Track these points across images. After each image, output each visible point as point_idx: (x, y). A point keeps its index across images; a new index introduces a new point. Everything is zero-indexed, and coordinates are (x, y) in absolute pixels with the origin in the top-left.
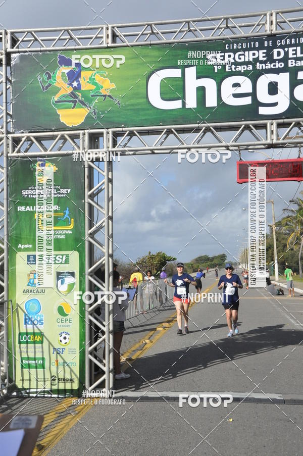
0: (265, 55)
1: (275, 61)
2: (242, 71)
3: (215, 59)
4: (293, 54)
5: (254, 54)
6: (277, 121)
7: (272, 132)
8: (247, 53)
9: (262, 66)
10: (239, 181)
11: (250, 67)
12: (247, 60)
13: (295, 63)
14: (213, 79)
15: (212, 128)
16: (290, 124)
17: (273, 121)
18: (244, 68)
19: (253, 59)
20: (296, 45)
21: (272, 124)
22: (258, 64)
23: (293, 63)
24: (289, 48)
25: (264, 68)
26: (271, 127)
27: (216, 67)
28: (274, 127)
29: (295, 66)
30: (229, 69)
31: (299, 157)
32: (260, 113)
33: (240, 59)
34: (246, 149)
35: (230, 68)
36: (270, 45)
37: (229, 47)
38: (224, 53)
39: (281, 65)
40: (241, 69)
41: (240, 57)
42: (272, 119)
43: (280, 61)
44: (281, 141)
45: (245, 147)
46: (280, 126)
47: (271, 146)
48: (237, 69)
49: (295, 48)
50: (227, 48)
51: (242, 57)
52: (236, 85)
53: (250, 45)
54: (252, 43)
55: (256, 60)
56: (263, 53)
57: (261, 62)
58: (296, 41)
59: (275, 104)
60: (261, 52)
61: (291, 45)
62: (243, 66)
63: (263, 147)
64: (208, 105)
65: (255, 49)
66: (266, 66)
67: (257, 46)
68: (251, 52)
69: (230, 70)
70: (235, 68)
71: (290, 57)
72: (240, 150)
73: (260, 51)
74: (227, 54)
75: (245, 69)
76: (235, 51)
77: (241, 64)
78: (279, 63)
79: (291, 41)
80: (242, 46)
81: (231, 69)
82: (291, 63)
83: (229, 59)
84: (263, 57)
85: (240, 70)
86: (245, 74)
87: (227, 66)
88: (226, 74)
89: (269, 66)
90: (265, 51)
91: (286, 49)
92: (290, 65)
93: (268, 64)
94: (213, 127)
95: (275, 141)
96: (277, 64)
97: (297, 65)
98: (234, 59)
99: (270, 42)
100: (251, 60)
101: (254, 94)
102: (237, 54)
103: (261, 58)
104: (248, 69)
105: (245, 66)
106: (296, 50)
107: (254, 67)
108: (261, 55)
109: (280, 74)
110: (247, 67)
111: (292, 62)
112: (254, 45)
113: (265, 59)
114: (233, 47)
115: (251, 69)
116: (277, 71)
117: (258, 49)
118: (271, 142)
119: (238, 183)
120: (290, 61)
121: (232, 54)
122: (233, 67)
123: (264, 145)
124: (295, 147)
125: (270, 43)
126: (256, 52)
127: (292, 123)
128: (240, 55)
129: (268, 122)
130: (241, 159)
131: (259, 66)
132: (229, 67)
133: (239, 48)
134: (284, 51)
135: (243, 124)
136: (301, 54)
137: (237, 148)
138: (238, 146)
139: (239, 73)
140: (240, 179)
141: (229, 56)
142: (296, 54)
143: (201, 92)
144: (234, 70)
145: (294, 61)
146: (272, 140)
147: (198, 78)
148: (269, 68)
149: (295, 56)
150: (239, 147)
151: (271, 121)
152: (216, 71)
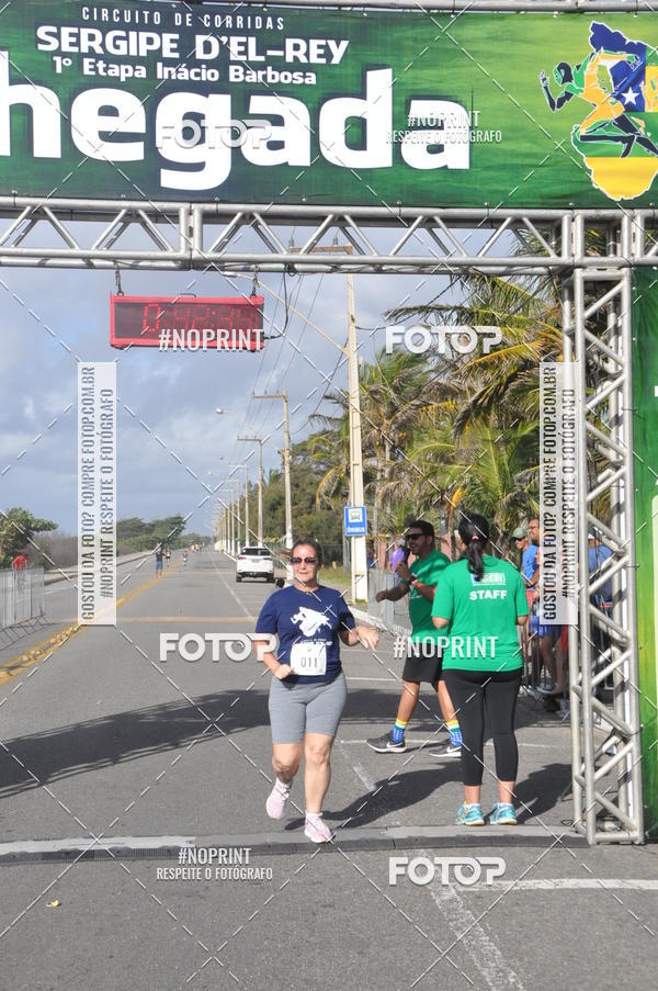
0: (175, 46)
1: (198, 64)
2: (123, 79)
3: (56, 40)
4: (240, 53)
5: (150, 41)
6: (202, 206)
7: (191, 231)
8: (133, 35)
9: (170, 72)
10: (116, 341)
11: (142, 72)
12: (133, 52)
13: (245, 74)
14: (51, 88)
15: (47, 210)
16: (231, 216)
17: (194, 206)
18: (127, 71)
19: (148, 51)
20: (245, 32)
21: (191, 214)
22: (160, 65)
23: (240, 73)
24: (232, 38)
25: (174, 77)
26: (187, 221)
27: (57, 59)
28: (195, 220)
29: (244, 81)
30: (90, 70)
31: (253, 294)
32: (162, 185)
33: (117, 47)
34: (133, 267)
35: (92, 67)
36: (188, 24)
37: (90, 13)
38: (79, 27)
39: (213, 75)
40: (122, 72)
41: (118, 42)
42: (191, 202)
43: (210, 64)
44: (210, 254)
45: (130, 262)
46: (208, 218)
47: (188, 265)
48: (110, 73)
49: (243, 39)
50: (86, 18)
51: (122, 44)
52: (108, 111)
53: (142, 16)
54: (146, 13)
55: (155, 56)
56: (172, 41)
57: (168, 62)
58: (245, 22)
59: (199, 167)
60: (167, 37)
61: (235, 32)
62: (123, 67)
63: (172, 264)
64: (39, 151)
65: (151, 27)
66: (177, 72)
67: (157, 22)
68: (144, 36)
69: (93, 73)
70: (106, 70)
71: (232, 58)
72: (119, 268)
73: (164, 35)
74: (85, 32)
75: (130, 74)
76: (105, 28)
77: (120, 60)
78: (207, 69)
79: (234, 22)
80: (121, 15)
81: (96, 69)
82: (235, 74)
83: (92, 44)
84: (172, 50)
85: (117, 75)
86: (130, 86)
87: (86, 61)
88: (82, 81)
89: (185, 74)
90: (176, 36)
91: (224, 39)
92: (232, 79)
93: (183, 69)
94: (51, 208)
95: (195, 255)
96: (204, 71)
97: (248, 79)
98: (103, 45)
99: (188, 15)
100: (143, 53)
101: (148, 138)
102: (110, 36)
103: (167, 54)
104: (137, 74)
105: (130, 68)
106: (245, 44)
107: (152, 72)
108: (167, 44)
109: (211, 96)
110: (135, 70)
111: (237, 70)
112: (151, 17)
113: (176, 55)
114: (99, 14)
115: (144, 75)
116: (204, 89)
117: (160, 30)
118: (187, 256)
119: (112, 346)
120: (232, 68)
121: (98, 34)
122: (101, 65)
123: (175, 260)
124: (244, 270)
125: (188, 20)
126: (155, 36)
127: (235, 215)
128: (116, 38)
129: (183, 208)
130: (120, 291)
131: (162, 72)
132: (90, 63)
133: (117, 20)
134: (220, 42)
135: (123, 208)
136: (257, 54)
137: (111, 263)
138: (114, 259)
139: (114, 83)
140: (117, 336)
141: (92, 38)
142: (245, 53)
143: (20, 119)
144: (101, 73)
145: (241, 69)
146: (191, 250)
147: (13, 81)
148: (186, 78)
149: (243, 58)
150: (115, 262)
151: (187, 205)
152: (59, 70)
